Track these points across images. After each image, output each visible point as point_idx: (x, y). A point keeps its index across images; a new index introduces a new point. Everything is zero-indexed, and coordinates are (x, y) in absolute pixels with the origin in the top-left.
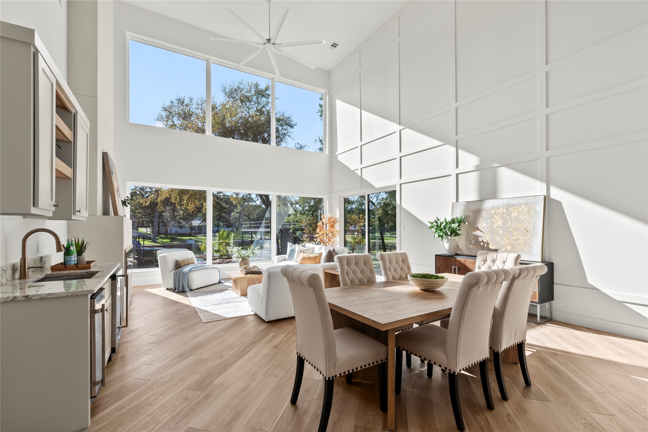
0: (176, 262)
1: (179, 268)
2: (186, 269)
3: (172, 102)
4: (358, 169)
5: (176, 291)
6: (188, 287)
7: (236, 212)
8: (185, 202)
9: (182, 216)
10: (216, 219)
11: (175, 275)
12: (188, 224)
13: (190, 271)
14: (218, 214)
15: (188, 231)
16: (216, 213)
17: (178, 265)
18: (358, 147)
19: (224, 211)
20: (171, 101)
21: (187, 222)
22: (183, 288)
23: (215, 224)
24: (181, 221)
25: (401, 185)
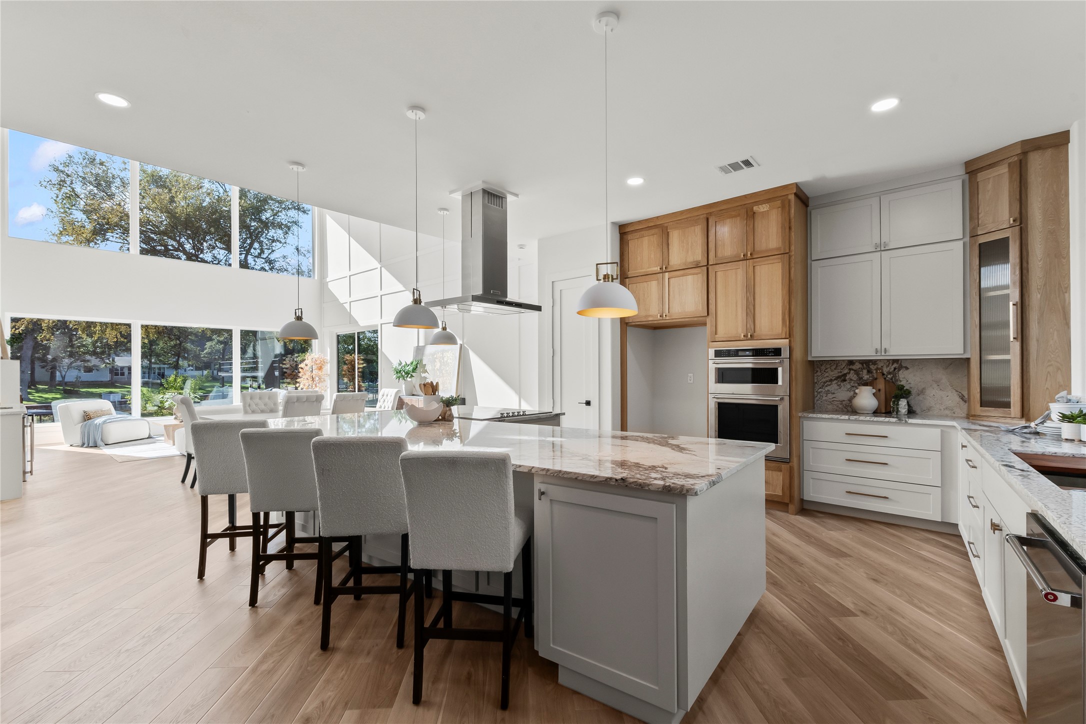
0: (85, 412)
1: (88, 420)
2: (98, 421)
3: (70, 157)
4: (347, 303)
5: (85, 446)
6: (102, 440)
7: (216, 341)
8: (97, 328)
9: (91, 348)
10: (173, 355)
11: (83, 429)
12: (105, 362)
13: (104, 422)
14: (175, 345)
15: (107, 377)
16: (172, 343)
17: (87, 416)
18: (346, 277)
19: (190, 339)
20: (68, 154)
21: (102, 359)
22: (95, 442)
23: (170, 364)
24: (88, 357)
25: (381, 324)
